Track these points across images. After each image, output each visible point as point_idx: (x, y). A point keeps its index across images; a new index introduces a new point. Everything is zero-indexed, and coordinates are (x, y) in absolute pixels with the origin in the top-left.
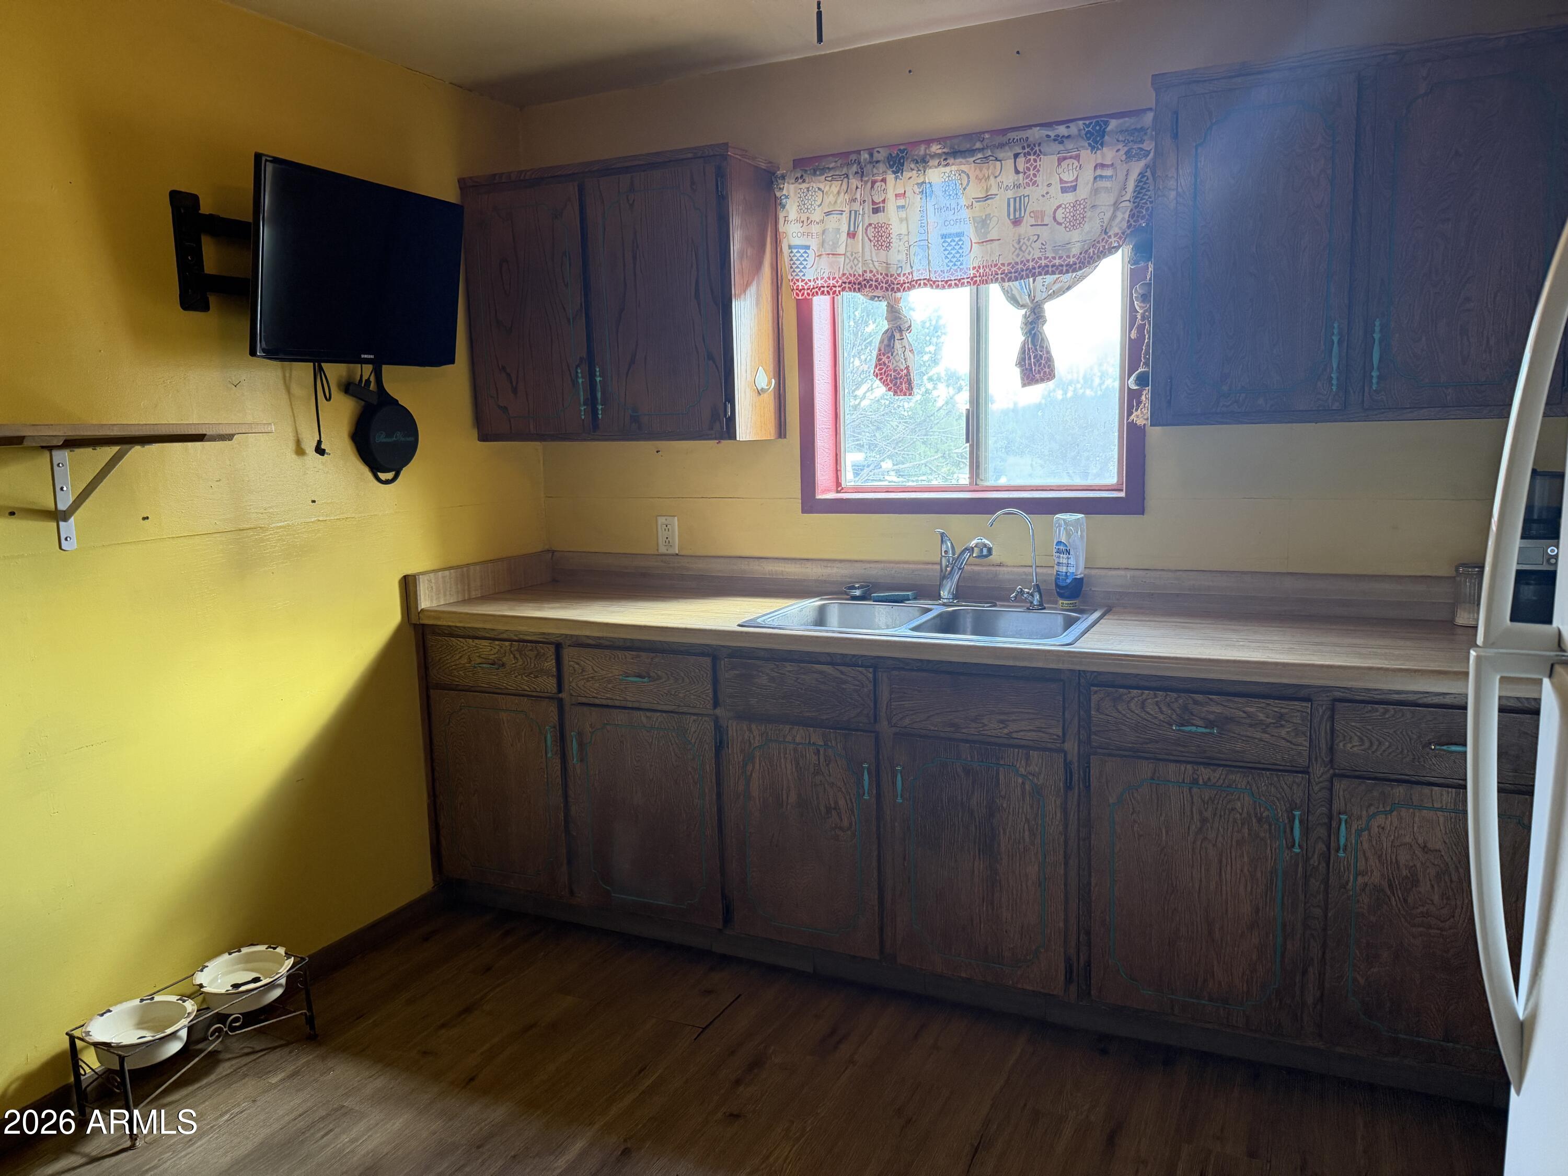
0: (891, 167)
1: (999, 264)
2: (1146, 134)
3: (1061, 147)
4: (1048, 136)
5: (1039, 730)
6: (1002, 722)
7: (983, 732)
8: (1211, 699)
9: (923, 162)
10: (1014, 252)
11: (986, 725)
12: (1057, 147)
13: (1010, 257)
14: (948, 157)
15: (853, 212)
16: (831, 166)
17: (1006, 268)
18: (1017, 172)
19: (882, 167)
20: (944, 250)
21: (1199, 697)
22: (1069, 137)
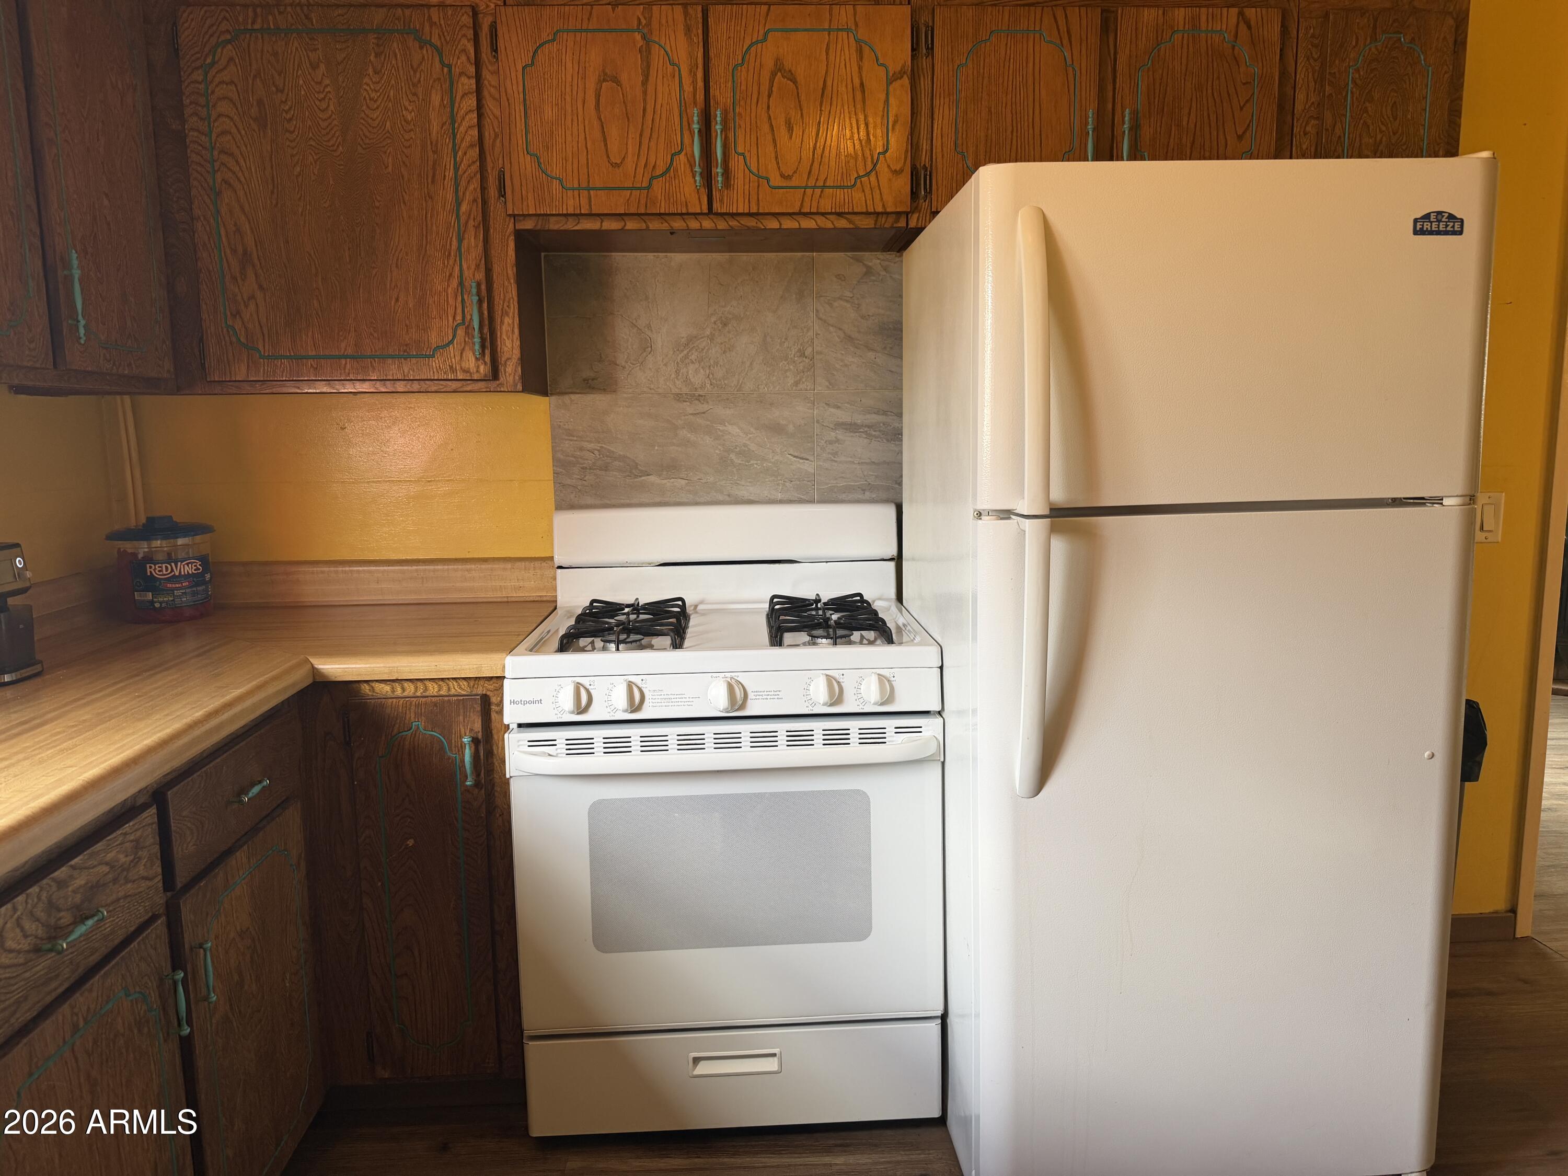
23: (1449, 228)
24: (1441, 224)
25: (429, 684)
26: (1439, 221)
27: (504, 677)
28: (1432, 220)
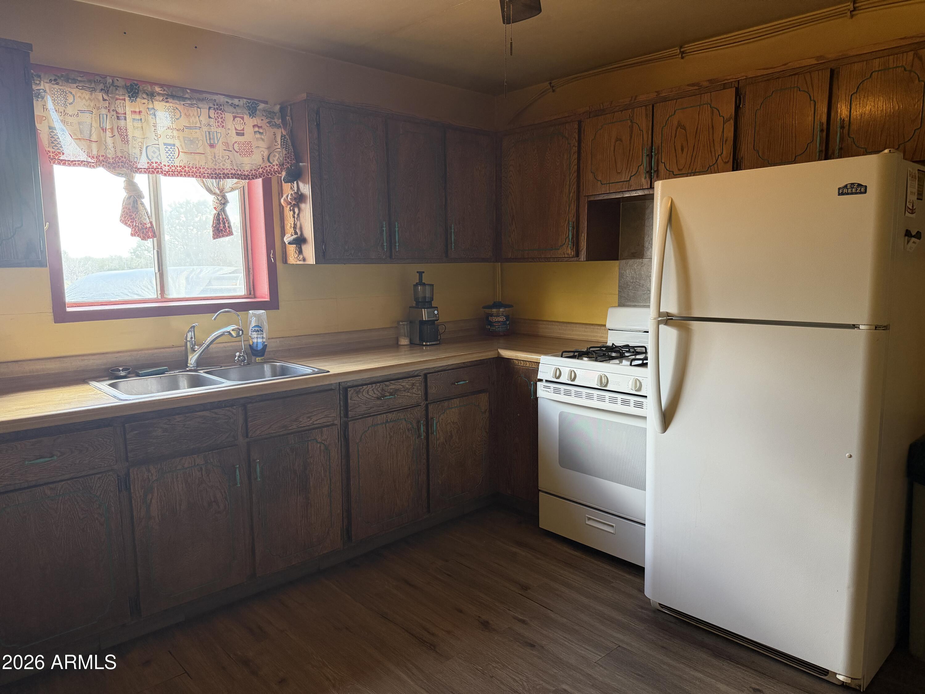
0: (129, 93)
1: (206, 168)
2: (276, 115)
3: (234, 110)
4: (227, 102)
5: (327, 416)
6: (309, 417)
7: (300, 426)
8: (391, 383)
9: (151, 95)
10: (213, 162)
11: (301, 422)
12: (231, 109)
13: (211, 165)
14: (168, 97)
15: (101, 115)
16: (79, 79)
17: (210, 171)
18: (210, 117)
19: (121, 91)
20: (166, 153)
21: (387, 383)
22: (238, 106)
23: (858, 191)
24: (853, 189)
25: (527, 363)
26: (852, 188)
27: (540, 363)
28: (848, 188)
